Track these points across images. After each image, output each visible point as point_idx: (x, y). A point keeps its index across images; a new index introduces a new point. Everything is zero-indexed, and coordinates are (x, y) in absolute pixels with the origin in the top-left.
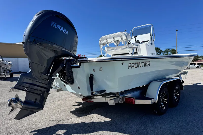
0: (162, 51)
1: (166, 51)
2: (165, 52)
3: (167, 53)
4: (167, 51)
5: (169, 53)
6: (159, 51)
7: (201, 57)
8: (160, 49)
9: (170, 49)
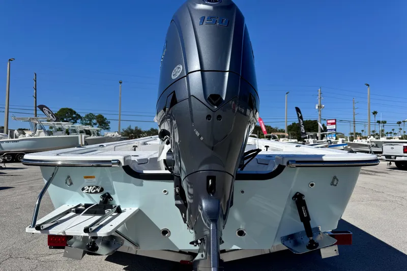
0: (79, 116)
1: (87, 116)
2: (85, 120)
3: (90, 121)
4: (90, 117)
5: (95, 121)
6: (74, 116)
7: (146, 132)
8: (75, 113)
9: (96, 115)
